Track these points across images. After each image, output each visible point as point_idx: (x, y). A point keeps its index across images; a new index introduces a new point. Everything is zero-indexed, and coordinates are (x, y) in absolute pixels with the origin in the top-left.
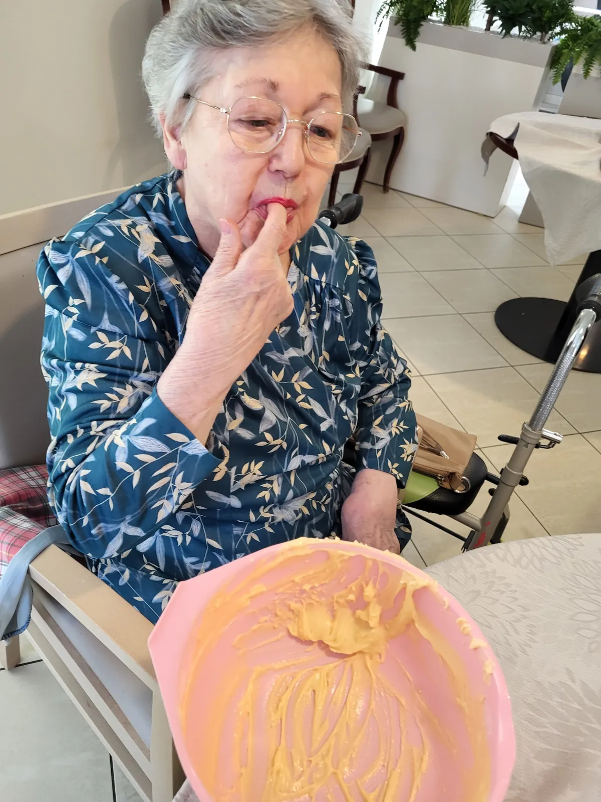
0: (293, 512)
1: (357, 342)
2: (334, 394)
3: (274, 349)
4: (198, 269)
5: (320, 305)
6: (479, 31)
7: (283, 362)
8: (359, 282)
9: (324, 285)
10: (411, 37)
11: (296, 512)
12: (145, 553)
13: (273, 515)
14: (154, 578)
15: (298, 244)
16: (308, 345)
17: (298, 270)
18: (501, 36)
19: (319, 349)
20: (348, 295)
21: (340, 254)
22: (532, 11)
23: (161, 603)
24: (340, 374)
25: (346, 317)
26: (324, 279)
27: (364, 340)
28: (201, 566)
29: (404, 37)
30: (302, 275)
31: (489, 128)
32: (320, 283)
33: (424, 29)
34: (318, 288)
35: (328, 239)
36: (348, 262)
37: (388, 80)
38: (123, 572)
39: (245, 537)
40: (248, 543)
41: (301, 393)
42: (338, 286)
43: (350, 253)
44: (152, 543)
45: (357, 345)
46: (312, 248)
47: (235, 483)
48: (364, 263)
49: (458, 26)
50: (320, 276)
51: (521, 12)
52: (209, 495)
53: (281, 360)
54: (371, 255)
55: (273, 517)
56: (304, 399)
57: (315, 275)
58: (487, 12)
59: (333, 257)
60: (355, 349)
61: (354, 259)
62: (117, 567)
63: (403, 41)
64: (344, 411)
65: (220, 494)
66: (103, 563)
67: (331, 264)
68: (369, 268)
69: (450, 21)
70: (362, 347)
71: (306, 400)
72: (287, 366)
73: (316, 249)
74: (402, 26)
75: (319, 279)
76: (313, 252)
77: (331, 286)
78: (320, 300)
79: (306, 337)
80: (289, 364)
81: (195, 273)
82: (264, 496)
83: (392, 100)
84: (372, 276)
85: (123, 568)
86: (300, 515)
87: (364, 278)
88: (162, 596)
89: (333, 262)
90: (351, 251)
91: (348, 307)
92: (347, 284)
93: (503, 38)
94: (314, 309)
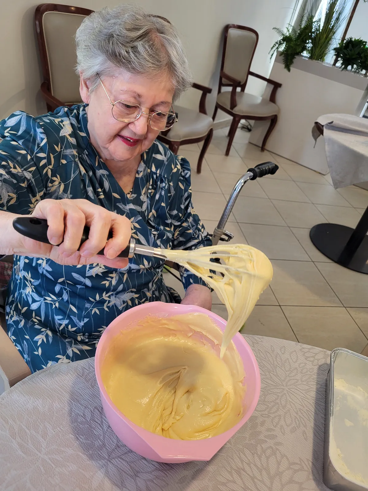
0: (122, 301)
1: (175, 210)
2: (153, 234)
3: (121, 202)
4: (87, 151)
5: (155, 186)
6: (329, 65)
7: (126, 211)
8: (180, 178)
9: (158, 175)
10: (288, 64)
11: (124, 302)
12: (35, 310)
13: (109, 299)
14: (37, 327)
15: (146, 152)
16: (145, 206)
17: (145, 165)
18: (341, 69)
19: (150, 209)
20: (172, 182)
21: (169, 160)
22: (361, 58)
23: (38, 341)
24: (161, 226)
25: (169, 195)
26: (158, 172)
27: (179, 210)
28: (63, 322)
29: (284, 63)
30: (147, 168)
31: (317, 120)
32: (156, 174)
33: (297, 59)
34: (155, 176)
35: (164, 152)
36: (174, 165)
37: (272, 87)
38: (21, 321)
39: (91, 310)
40: (92, 314)
41: (133, 229)
42: (166, 176)
43: (176, 162)
44: (39, 305)
45: (175, 212)
46: (154, 155)
47: (89, 270)
48: (184, 169)
49: (317, 61)
50: (157, 170)
51: (354, 57)
52: (74, 276)
53: (124, 208)
54: (188, 165)
55: (110, 300)
56: (135, 232)
57: (154, 169)
58: (335, 55)
59: (165, 161)
60: (174, 214)
61: (177, 165)
62: (19, 317)
63: (283, 66)
64: (159, 245)
65: (80, 276)
66: (12, 314)
67: (163, 165)
68: (186, 172)
69: (312, 57)
70: (178, 213)
71: (136, 233)
72: (127, 213)
73: (156, 156)
74: (284, 57)
75: (155, 172)
76: (154, 158)
77: (162, 176)
78: (155, 183)
79: (145, 202)
80: (129, 212)
81: (85, 153)
82: (106, 283)
83: (273, 98)
84: (187, 176)
85: (21, 319)
86: (126, 304)
87: (183, 177)
88: (39, 338)
89: (165, 163)
90: (177, 161)
91: (171, 189)
92: (172, 176)
93: (341, 71)
94: (150, 187)
